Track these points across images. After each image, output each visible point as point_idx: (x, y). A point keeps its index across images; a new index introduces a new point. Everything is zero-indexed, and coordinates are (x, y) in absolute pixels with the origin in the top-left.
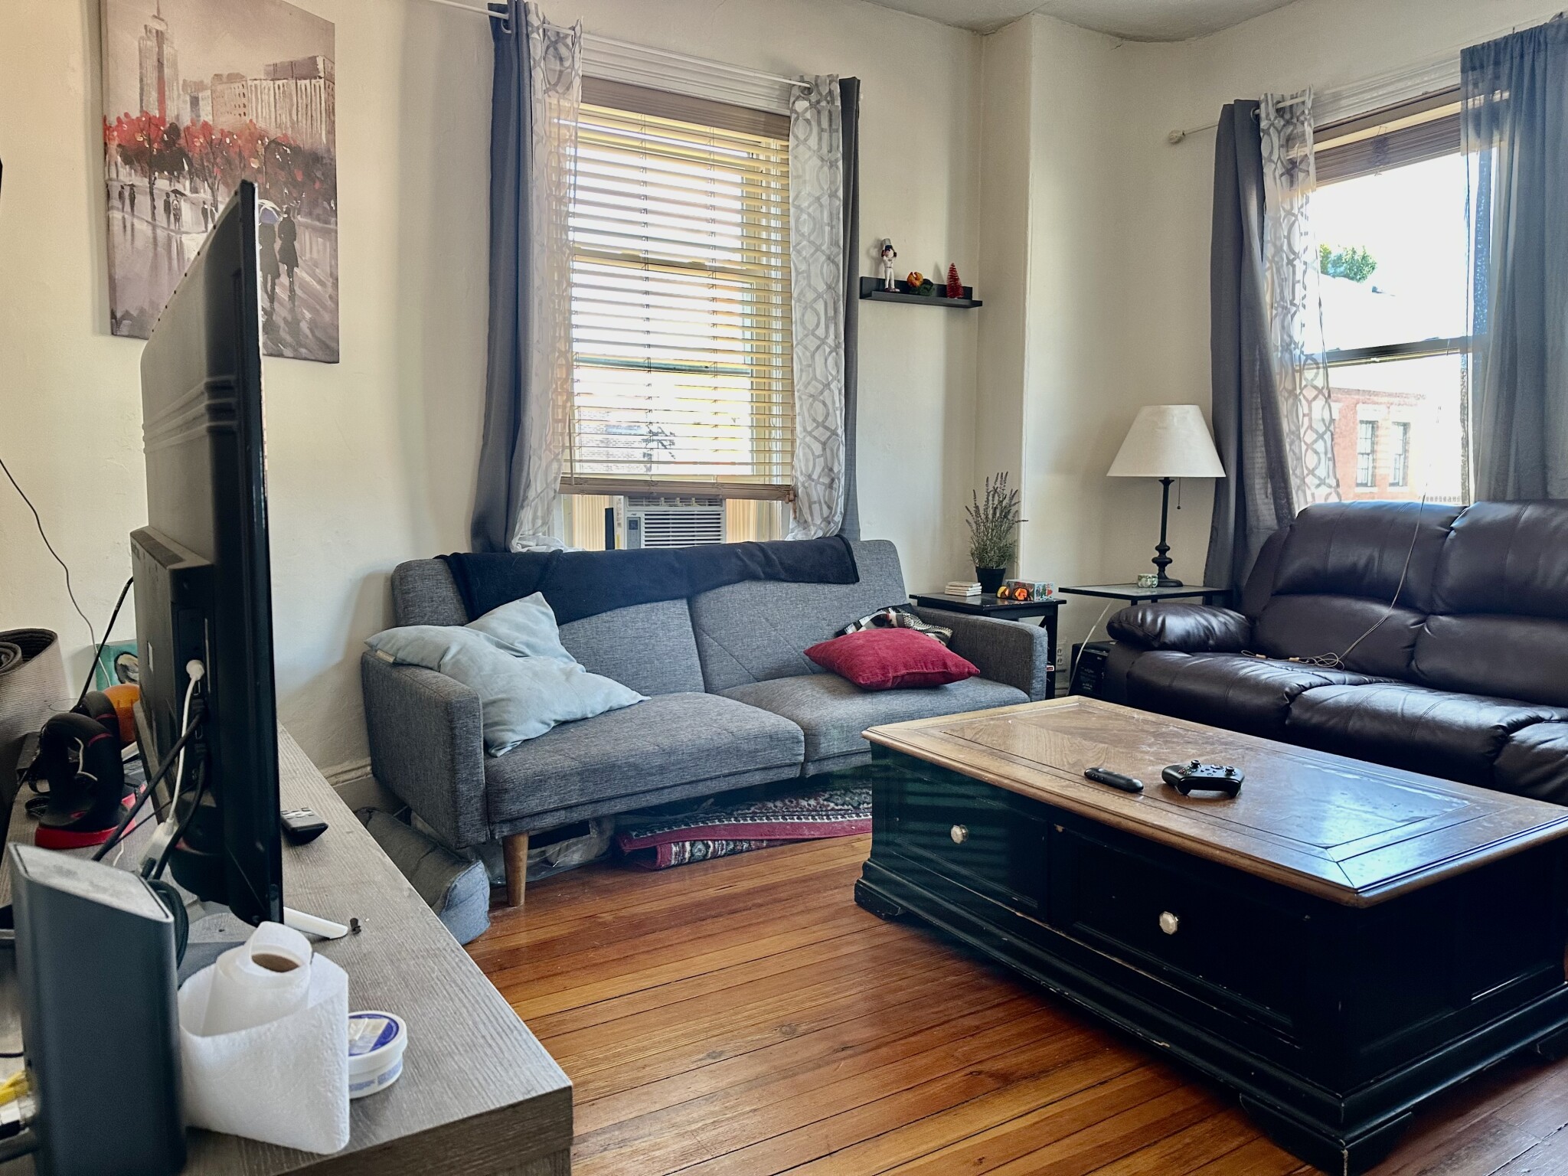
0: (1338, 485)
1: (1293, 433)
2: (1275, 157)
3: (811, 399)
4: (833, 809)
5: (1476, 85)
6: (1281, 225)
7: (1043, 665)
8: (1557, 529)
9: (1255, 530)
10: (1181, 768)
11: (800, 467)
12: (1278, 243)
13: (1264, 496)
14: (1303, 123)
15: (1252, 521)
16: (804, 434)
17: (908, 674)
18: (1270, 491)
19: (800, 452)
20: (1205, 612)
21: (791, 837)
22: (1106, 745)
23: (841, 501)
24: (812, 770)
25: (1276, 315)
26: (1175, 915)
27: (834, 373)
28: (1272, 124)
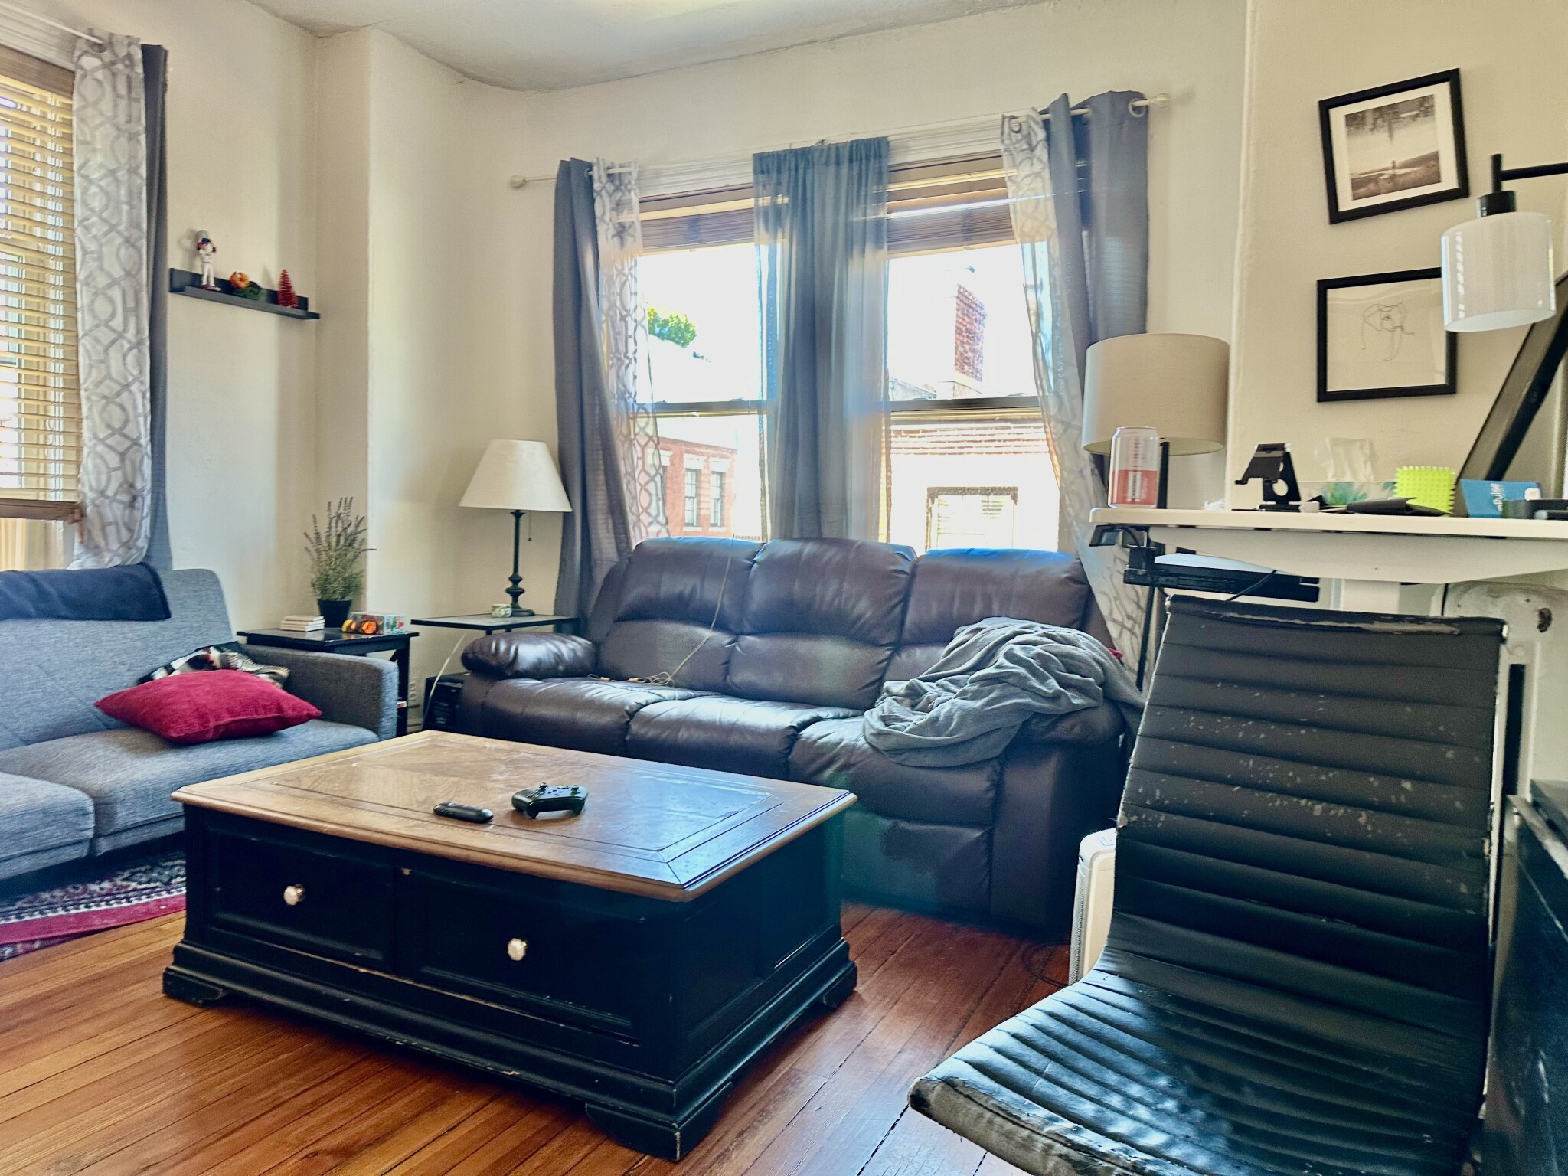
0: (667, 523)
1: (629, 474)
2: (607, 218)
3: (103, 402)
4: (135, 890)
5: (764, 186)
6: (614, 283)
7: (393, 702)
8: (828, 562)
9: (599, 562)
10: (530, 792)
11: (89, 481)
12: (612, 299)
13: (605, 531)
14: (629, 191)
15: (596, 554)
16: (94, 441)
17: (233, 722)
18: (611, 526)
19: (88, 463)
20: (554, 639)
21: (75, 931)
22: (456, 779)
23: (146, 524)
24: (104, 846)
25: (612, 365)
26: (523, 940)
27: (135, 372)
28: (604, 187)
